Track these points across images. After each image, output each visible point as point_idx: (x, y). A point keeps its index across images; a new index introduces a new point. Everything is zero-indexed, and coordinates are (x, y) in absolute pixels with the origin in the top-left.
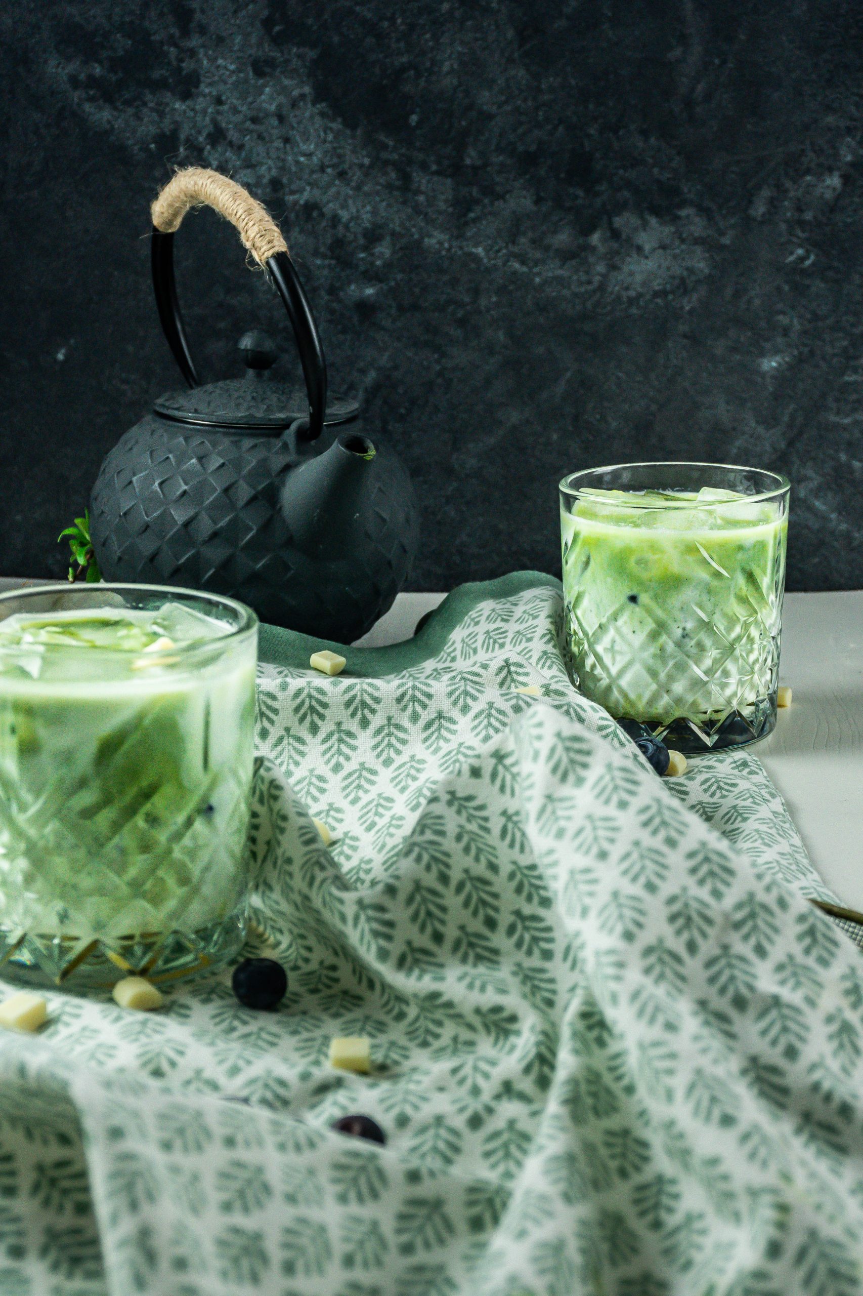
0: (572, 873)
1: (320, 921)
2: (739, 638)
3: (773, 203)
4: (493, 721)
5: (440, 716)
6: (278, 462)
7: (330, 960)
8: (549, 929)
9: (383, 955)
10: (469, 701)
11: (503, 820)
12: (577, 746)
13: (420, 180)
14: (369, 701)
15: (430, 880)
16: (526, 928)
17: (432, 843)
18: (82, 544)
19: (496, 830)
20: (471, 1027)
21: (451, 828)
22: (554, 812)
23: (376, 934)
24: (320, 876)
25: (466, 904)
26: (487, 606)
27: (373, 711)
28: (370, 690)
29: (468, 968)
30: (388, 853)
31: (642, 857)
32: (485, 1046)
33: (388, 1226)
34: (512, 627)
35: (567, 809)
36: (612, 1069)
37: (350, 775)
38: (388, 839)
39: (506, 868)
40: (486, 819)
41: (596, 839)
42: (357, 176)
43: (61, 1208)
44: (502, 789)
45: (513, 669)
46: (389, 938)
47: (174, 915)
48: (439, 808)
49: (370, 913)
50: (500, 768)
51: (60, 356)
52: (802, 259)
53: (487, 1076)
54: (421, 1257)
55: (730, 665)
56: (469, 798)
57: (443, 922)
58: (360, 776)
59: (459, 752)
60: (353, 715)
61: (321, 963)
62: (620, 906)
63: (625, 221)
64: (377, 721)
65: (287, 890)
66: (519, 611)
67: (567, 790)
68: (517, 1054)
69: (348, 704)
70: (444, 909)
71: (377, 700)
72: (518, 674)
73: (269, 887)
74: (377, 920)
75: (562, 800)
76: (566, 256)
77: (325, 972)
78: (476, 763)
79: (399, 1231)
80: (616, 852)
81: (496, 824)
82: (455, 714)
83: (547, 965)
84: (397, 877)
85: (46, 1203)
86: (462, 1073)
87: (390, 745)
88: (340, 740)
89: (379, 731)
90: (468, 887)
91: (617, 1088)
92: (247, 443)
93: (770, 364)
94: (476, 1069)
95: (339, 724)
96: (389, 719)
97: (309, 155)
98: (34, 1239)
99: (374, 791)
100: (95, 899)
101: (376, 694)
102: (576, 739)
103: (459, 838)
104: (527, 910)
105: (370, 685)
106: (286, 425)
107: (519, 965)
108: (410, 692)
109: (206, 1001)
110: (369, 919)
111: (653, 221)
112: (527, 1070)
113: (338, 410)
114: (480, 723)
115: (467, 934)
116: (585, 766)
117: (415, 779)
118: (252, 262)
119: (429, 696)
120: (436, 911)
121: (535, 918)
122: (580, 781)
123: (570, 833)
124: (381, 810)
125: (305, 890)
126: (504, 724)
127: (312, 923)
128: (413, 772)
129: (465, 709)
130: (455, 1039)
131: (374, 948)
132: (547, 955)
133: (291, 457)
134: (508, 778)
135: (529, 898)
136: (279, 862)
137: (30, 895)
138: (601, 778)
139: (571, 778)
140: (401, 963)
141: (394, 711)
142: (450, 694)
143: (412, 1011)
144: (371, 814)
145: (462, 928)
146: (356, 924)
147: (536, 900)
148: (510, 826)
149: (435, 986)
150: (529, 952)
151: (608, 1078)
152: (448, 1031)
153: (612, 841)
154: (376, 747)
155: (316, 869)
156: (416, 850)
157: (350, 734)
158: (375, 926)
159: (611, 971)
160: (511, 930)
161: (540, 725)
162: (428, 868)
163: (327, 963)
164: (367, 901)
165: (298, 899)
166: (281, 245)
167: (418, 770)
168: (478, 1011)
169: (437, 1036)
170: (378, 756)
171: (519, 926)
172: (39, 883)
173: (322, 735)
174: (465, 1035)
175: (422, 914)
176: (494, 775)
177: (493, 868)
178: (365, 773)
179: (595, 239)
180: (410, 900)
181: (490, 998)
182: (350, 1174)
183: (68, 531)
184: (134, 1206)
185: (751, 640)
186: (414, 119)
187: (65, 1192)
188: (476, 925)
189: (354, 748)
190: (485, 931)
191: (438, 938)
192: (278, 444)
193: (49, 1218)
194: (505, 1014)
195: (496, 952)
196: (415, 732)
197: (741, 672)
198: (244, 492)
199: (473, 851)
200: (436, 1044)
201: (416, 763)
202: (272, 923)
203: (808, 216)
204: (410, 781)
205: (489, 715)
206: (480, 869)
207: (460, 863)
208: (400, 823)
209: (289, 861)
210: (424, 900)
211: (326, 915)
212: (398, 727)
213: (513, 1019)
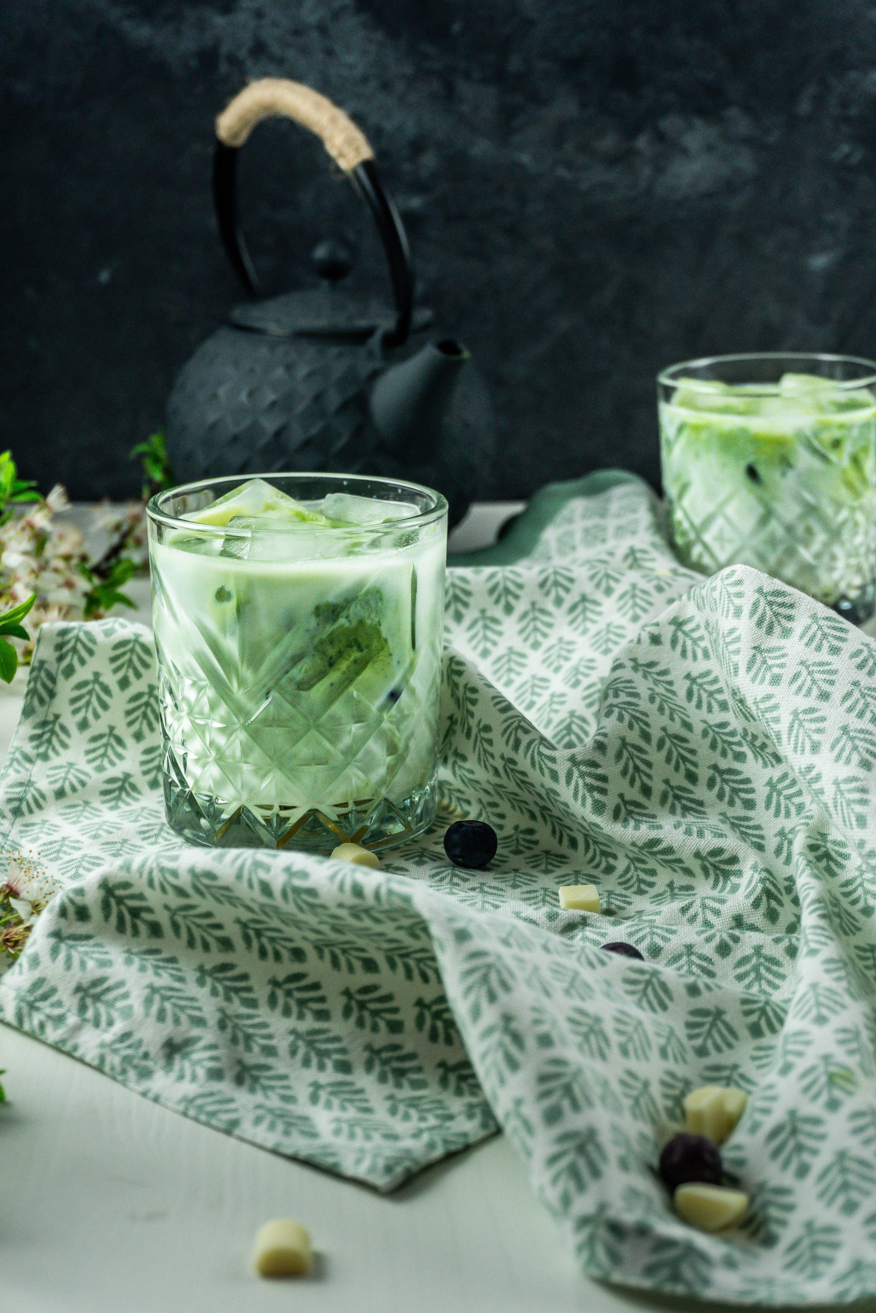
0: (795, 713)
1: (524, 783)
2: (844, 523)
3: (819, 101)
4: (638, 601)
5: (584, 599)
6: (365, 368)
7: (525, 823)
8: (747, 781)
9: (599, 808)
10: (612, 584)
11: (687, 683)
12: (780, 600)
13: (465, 89)
14: (512, 587)
15: (634, 737)
16: (725, 781)
17: (629, 703)
18: (157, 460)
19: (682, 693)
20: (688, 872)
21: (644, 691)
22: (765, 662)
23: (591, 788)
24: (525, 739)
25: (668, 760)
26: (578, 505)
27: (517, 597)
28: (511, 576)
29: (678, 818)
30: (556, 727)
31: (863, 696)
32: (704, 888)
33: (681, 1032)
34: (611, 523)
35: (777, 658)
36: (847, 895)
37: (499, 659)
38: (553, 715)
39: (698, 728)
40: (670, 683)
41: (814, 681)
42: (400, 86)
43: (375, 1028)
44: (684, 653)
45: (639, 555)
46: (603, 791)
47: (383, 782)
48: (626, 673)
49: (583, 768)
50: (680, 634)
51: (104, 276)
52: (847, 156)
53: (717, 913)
54: (714, 1058)
55: (838, 550)
56: (652, 664)
57: (649, 776)
58: (509, 661)
59: (608, 632)
60: (497, 601)
61: (516, 828)
62: (852, 739)
63: (670, 124)
64: (521, 606)
65: (485, 757)
66: (614, 507)
67: (774, 641)
68: (742, 892)
69: (492, 591)
70: (649, 764)
71: (520, 586)
72: (644, 560)
73: (464, 758)
74: (590, 775)
75: (769, 651)
76: (613, 160)
77: (521, 836)
78: (655, 630)
79: (691, 1037)
80: (837, 692)
81: (681, 687)
82: (599, 596)
83: (750, 813)
84: (605, 735)
85: (360, 1023)
86: (692, 912)
87: (536, 629)
88: (486, 627)
89: (524, 616)
90: (668, 743)
91: (855, 910)
92: (333, 351)
93: (820, 262)
94: (704, 906)
95: (483, 611)
96: (533, 604)
97: (351, 67)
98: (358, 1056)
99: (526, 674)
100: (314, 768)
101: (519, 580)
102: (778, 593)
103: (652, 699)
104: (724, 764)
105: (513, 572)
106: (369, 333)
107: (723, 814)
108: (552, 578)
109: (420, 863)
110: (582, 775)
111: (698, 123)
112: (756, 904)
113: (422, 316)
114: (625, 604)
115: (672, 788)
116: (789, 618)
117: (567, 659)
118: (338, 170)
119: (571, 580)
120: (643, 767)
121: (731, 771)
122: (786, 633)
123: (786, 678)
124: (537, 690)
125: (509, 753)
126: (650, 604)
127: (512, 787)
128: (564, 653)
129: (609, 591)
130: (671, 885)
131: (589, 801)
132: (749, 804)
133: (377, 364)
134: (689, 643)
135: (724, 754)
136: (474, 731)
137: (246, 767)
138: (808, 628)
139: (777, 630)
140: (616, 816)
141: (538, 596)
142: (592, 577)
143: (621, 864)
144: (528, 694)
145: (667, 782)
146: (568, 782)
147: (730, 755)
148: (695, 688)
149: (653, 834)
150: (731, 803)
151: (845, 902)
152: (663, 877)
153: (832, 683)
154: (522, 631)
155: (520, 733)
156: (616, 710)
157: (495, 621)
158: (589, 780)
159: (857, 796)
160: (711, 783)
161: (739, 582)
162: (631, 726)
163: (523, 827)
164: (579, 758)
165: (499, 764)
166: (366, 153)
167: (569, 651)
168: (697, 855)
169: (651, 885)
170: (526, 640)
171: (718, 779)
172: (257, 754)
173: (467, 621)
174: (681, 880)
175: (631, 770)
176: (674, 642)
177: (687, 726)
178: (514, 657)
179: (642, 142)
180: (619, 756)
181: (709, 842)
182: (641, 987)
183: (142, 448)
184: (492, 997)
185: (856, 524)
186: (456, 27)
187: (375, 1013)
188: (679, 779)
189: (500, 634)
190: (689, 786)
191: (646, 791)
192: (362, 351)
193: (366, 1035)
194: (725, 856)
195: (701, 803)
196: (560, 616)
197: (849, 555)
198: (334, 400)
199: (667, 711)
200: (652, 891)
201: (567, 646)
202: (458, 795)
203: (853, 112)
204: (562, 662)
205: (634, 596)
206: (676, 728)
207: (657, 723)
208: (562, 699)
209: (487, 729)
210: (631, 756)
211: (534, 776)
212: (543, 611)
213: (734, 860)
